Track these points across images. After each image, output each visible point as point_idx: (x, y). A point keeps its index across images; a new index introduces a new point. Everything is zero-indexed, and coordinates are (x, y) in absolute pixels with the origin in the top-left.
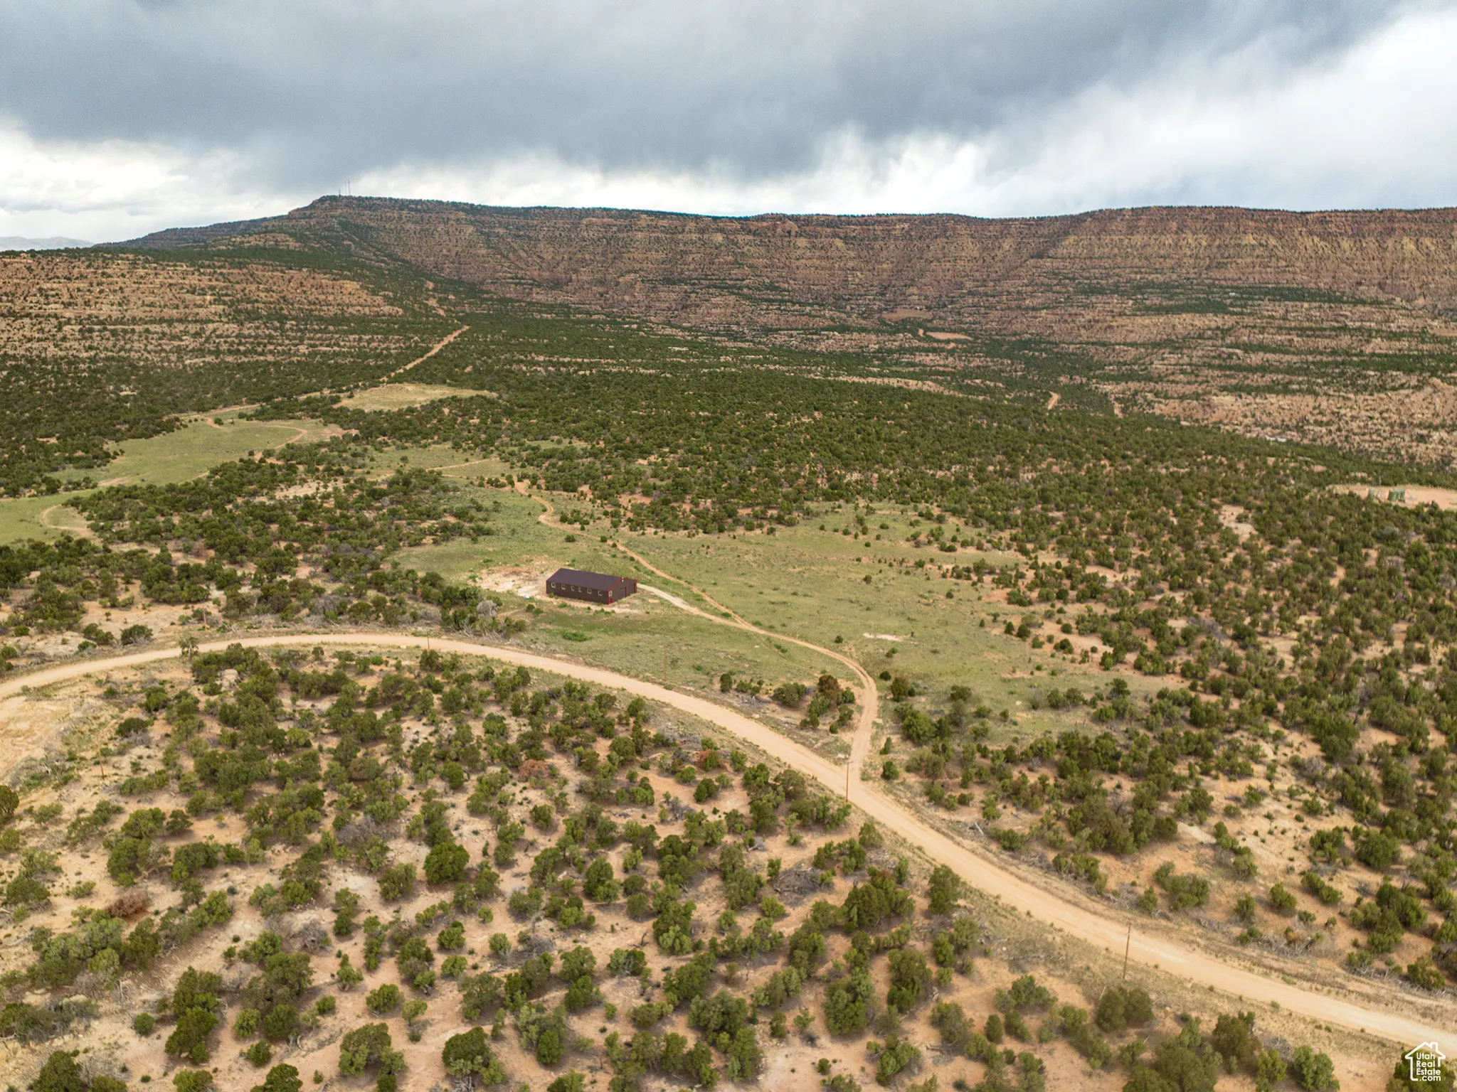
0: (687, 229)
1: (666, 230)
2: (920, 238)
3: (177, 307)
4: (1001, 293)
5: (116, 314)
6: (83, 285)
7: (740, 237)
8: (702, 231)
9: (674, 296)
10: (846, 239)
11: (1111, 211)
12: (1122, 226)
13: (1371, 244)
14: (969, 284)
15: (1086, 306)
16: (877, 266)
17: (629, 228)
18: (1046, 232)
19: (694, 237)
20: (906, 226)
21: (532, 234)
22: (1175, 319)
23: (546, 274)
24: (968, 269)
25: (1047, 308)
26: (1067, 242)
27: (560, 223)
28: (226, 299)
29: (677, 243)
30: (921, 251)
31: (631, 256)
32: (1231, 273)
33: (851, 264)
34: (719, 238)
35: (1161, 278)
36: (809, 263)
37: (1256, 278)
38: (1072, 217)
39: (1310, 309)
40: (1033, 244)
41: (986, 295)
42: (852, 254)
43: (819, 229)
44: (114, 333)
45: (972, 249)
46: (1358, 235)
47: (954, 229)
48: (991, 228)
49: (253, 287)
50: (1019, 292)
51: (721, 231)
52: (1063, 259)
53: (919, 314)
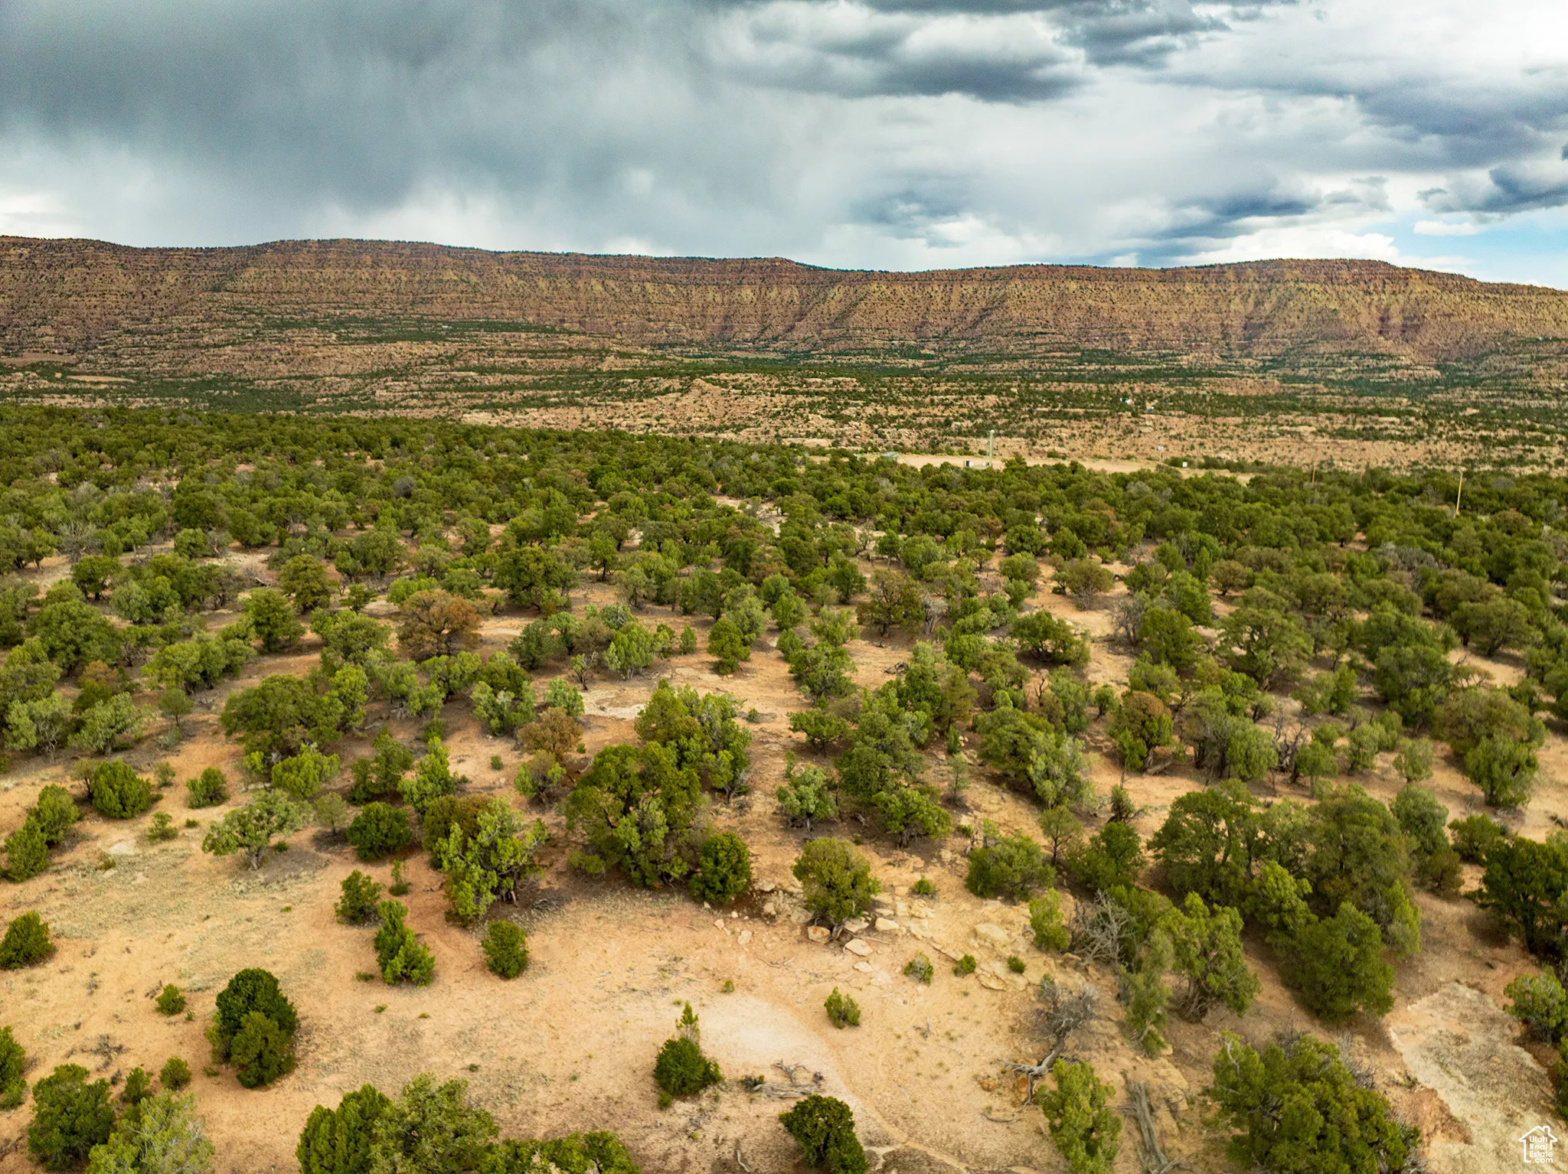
2: (49, 266)
4: (171, 331)
11: (295, 243)
12: (310, 259)
13: (564, 284)
14: (123, 324)
15: (280, 341)
18: (219, 264)
20: (26, 252)
22: (390, 348)
24: (122, 306)
25: (234, 344)
26: (247, 275)
30: (52, 282)
32: (438, 308)
35: (364, 314)
37: (464, 312)
38: (249, 248)
39: (528, 339)
40: (207, 278)
41: (150, 333)
45: (125, 283)
46: (550, 276)
47: (96, 257)
48: (147, 258)
50: (193, 329)
52: (246, 293)
53: (58, 358)
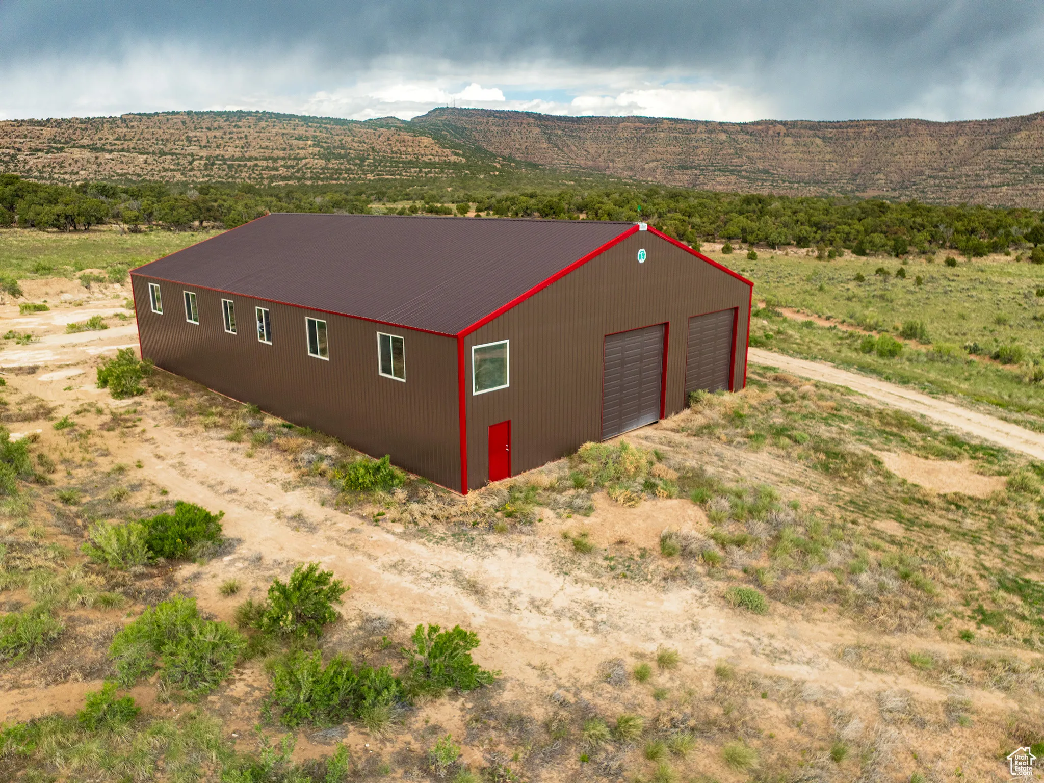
0: (699, 130)
1: (682, 131)
2: (886, 138)
3: (284, 149)
4: (960, 176)
5: (238, 154)
6: (218, 134)
7: (740, 137)
8: (710, 132)
9: (686, 178)
10: (824, 138)
14: (927, 172)
16: (849, 159)
17: (654, 130)
18: (997, 130)
19: (704, 136)
20: (874, 129)
21: (582, 135)
23: (590, 163)
24: (927, 161)
25: (1008, 185)
26: (1019, 137)
27: (603, 127)
28: (325, 145)
29: (690, 141)
30: (886, 147)
31: (654, 149)
33: (828, 157)
34: (723, 137)
36: (794, 156)
38: (1022, 117)
40: (986, 140)
41: (946, 177)
42: (829, 150)
43: (803, 131)
44: (230, 167)
45: (931, 145)
47: (915, 130)
48: (948, 129)
49: (349, 139)
50: (976, 175)
51: (725, 132)
52: (1016, 149)
53: (886, 194)
